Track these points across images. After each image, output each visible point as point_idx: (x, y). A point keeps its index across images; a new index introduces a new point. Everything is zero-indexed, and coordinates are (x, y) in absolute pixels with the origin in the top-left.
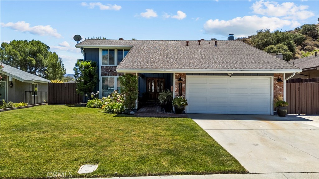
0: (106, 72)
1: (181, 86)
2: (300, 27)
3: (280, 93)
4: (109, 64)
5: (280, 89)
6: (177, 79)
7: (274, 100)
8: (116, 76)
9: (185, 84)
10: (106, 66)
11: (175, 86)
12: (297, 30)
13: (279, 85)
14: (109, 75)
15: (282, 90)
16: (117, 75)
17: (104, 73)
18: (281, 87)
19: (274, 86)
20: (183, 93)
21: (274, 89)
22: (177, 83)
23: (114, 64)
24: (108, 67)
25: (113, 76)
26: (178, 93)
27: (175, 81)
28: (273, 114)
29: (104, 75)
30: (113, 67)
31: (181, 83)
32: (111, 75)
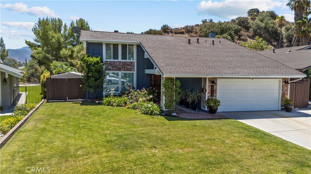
0: (110, 67)
1: (213, 88)
2: (235, 19)
3: (286, 92)
4: (113, 59)
5: (286, 89)
6: (210, 81)
7: (282, 99)
8: (120, 72)
9: (216, 86)
10: (110, 61)
11: (208, 88)
12: (233, 21)
13: (285, 86)
14: (113, 70)
15: (287, 90)
16: (122, 70)
17: (108, 68)
18: (287, 88)
19: (282, 87)
20: (214, 94)
21: (282, 90)
22: (210, 85)
23: (118, 59)
24: (112, 62)
25: (118, 71)
26: (210, 94)
27: (208, 84)
28: (280, 110)
29: (108, 70)
30: (117, 62)
31: (214, 85)
32: (115, 71)
